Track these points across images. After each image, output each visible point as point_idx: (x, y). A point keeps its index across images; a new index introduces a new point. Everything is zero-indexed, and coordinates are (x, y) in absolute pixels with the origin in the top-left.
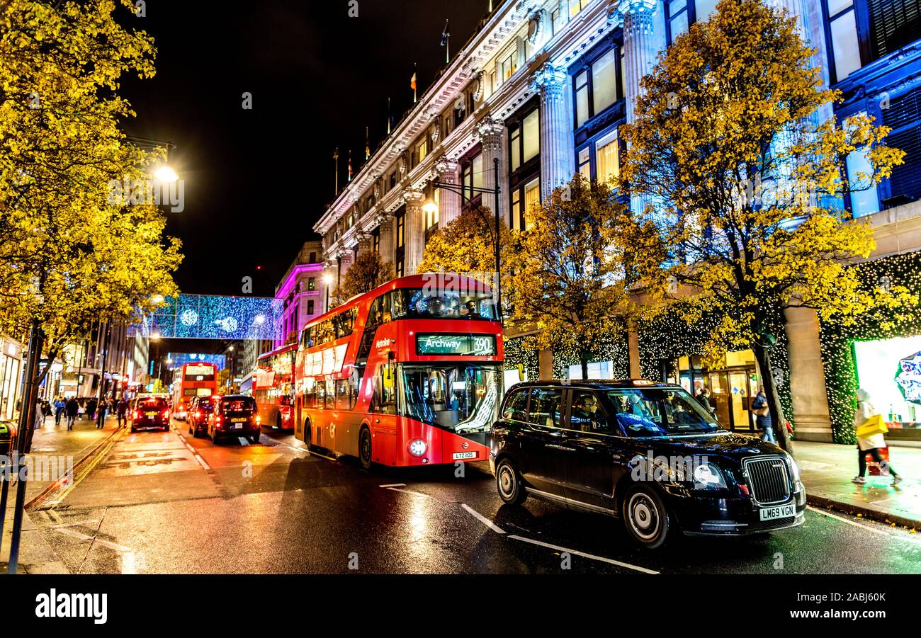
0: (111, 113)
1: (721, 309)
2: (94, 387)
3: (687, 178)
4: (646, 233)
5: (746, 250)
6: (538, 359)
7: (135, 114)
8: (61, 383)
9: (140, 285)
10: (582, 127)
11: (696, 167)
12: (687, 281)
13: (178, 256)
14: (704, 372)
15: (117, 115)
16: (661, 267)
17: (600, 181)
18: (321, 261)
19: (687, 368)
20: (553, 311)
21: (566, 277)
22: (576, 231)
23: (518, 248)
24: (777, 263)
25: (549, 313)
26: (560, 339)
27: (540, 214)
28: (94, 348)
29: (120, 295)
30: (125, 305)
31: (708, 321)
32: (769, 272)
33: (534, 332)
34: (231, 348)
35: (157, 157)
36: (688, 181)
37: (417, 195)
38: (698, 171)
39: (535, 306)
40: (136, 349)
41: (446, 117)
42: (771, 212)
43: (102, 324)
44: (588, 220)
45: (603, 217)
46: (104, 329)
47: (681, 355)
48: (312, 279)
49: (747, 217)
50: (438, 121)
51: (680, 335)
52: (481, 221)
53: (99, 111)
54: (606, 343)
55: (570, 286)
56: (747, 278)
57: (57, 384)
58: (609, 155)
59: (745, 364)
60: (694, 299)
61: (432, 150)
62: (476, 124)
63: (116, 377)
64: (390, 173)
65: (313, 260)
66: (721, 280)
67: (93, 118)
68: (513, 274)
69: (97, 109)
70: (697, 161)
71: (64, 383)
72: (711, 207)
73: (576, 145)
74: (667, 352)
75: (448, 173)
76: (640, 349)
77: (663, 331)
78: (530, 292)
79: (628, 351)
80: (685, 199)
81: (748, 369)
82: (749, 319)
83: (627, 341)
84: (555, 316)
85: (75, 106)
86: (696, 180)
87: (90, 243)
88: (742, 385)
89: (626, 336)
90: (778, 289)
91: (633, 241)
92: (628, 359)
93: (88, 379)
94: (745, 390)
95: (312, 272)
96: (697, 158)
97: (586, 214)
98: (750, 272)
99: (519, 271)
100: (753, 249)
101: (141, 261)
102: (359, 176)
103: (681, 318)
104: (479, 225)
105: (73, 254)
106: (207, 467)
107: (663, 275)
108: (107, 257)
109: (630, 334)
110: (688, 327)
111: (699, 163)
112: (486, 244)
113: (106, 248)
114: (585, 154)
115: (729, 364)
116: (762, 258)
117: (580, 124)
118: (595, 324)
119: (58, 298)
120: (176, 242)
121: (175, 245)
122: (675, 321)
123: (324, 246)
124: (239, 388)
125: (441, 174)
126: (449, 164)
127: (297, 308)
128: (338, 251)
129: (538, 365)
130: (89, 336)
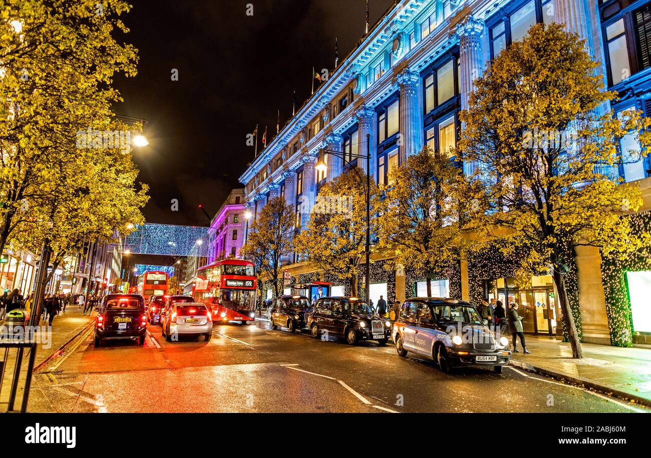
0: (106, 99)
1: (529, 245)
2: (83, 286)
3: (506, 151)
4: (475, 189)
5: (547, 203)
6: (395, 276)
7: (122, 100)
8: (61, 283)
9: (118, 217)
10: (430, 113)
11: (513, 143)
12: (505, 224)
13: (145, 197)
14: (516, 290)
15: (110, 101)
16: (486, 213)
17: (442, 152)
18: (244, 202)
19: (503, 286)
20: (407, 243)
21: (417, 219)
22: (425, 186)
23: (383, 197)
24: (570, 213)
25: (403, 244)
26: (412, 263)
27: (399, 174)
28: (84, 259)
29: (104, 223)
30: (108, 230)
31: (519, 253)
32: (564, 220)
33: (393, 257)
34: (179, 262)
35: (136, 129)
36: (507, 153)
37: (312, 158)
38: (514, 146)
39: (394, 239)
40: (113, 261)
41: (334, 105)
42: (566, 176)
43: (91, 243)
44: (433, 178)
45: (444, 177)
46: (92, 246)
47: (499, 277)
48: (236, 215)
49: (549, 180)
50: (328, 107)
51: (498, 263)
52: (357, 178)
53: (98, 97)
54: (444, 267)
55: (419, 225)
56: (548, 223)
57: (59, 283)
58: (449, 133)
59: (545, 285)
60: (509, 237)
61: (323, 127)
62: (355, 110)
63: (99, 280)
64: (294, 142)
65: (238, 201)
66: (529, 224)
67: (94, 102)
68: (378, 216)
69: (96, 96)
70: (514, 139)
71: (63, 283)
72: (522, 172)
73: (425, 126)
74: (489, 275)
75: (334, 144)
76: (469, 272)
77: (486, 259)
78: (391, 229)
79: (460, 273)
80: (504, 166)
81: (547, 289)
82: (549, 253)
83: (460, 266)
84: (408, 247)
85: (82, 94)
86: (513, 152)
87: (87, 187)
88: (543, 300)
89: (459, 262)
90: (571, 232)
91: (465, 194)
92: (460, 279)
93: (79, 281)
94: (545, 304)
95: (237, 210)
96: (514, 137)
97: (431, 174)
98: (550, 219)
99: (383, 213)
100: (553, 202)
101: (120, 200)
102: (272, 144)
103: (500, 251)
104: (356, 181)
105: (76, 194)
106: (159, 347)
107: (487, 219)
108: (98, 197)
109: (462, 261)
110: (504, 257)
111: (515, 141)
112: (360, 194)
113: (98, 191)
114: (431, 132)
115: (534, 285)
116: (559, 209)
117: (428, 111)
118: (437, 253)
119: (63, 225)
120: (145, 187)
121: (144, 189)
122: (495, 252)
123: (246, 192)
124: (182, 290)
125: (329, 144)
126: (335, 137)
127: (225, 235)
128: (255, 196)
129: (395, 281)
130: (82, 251)
